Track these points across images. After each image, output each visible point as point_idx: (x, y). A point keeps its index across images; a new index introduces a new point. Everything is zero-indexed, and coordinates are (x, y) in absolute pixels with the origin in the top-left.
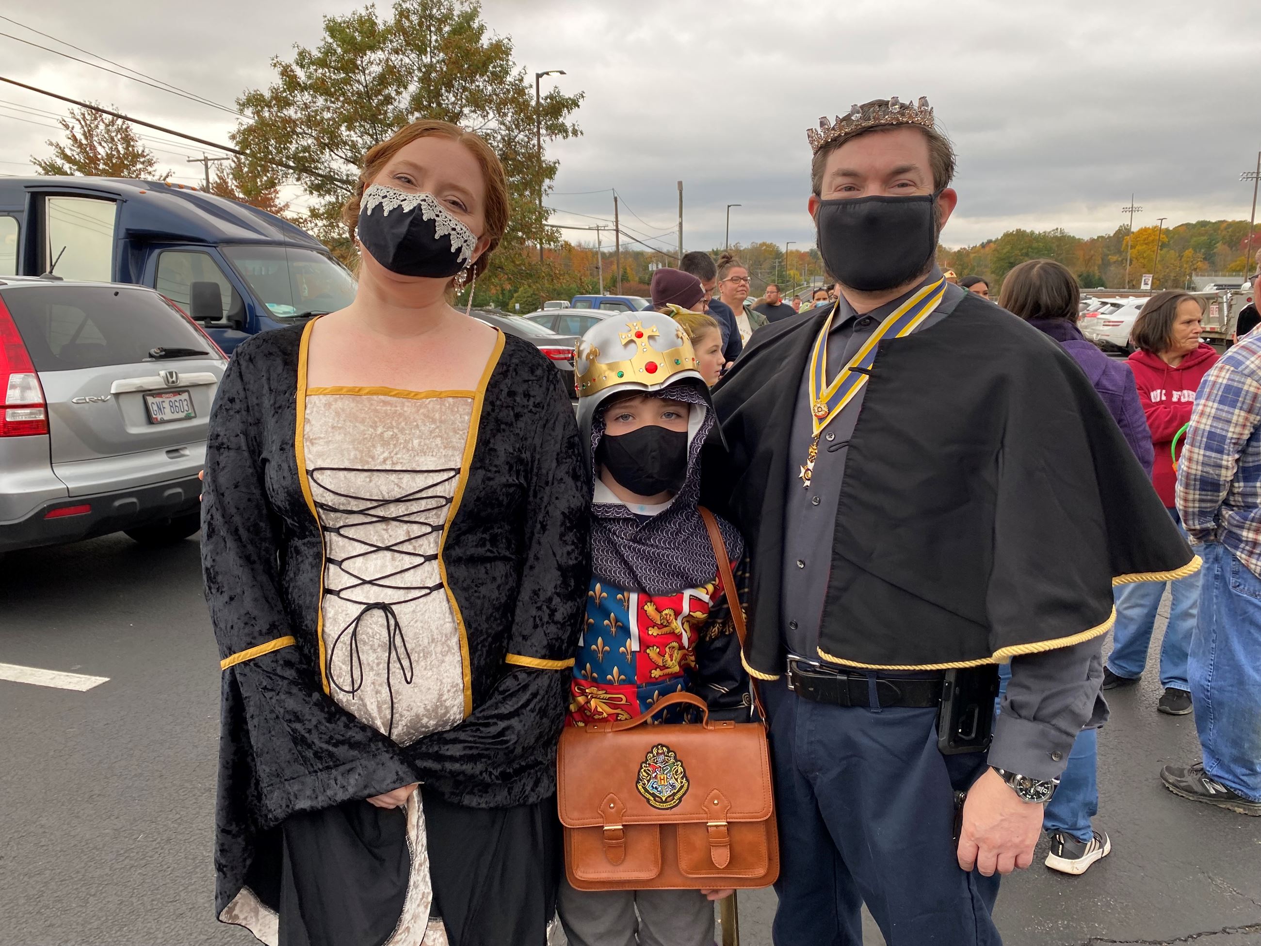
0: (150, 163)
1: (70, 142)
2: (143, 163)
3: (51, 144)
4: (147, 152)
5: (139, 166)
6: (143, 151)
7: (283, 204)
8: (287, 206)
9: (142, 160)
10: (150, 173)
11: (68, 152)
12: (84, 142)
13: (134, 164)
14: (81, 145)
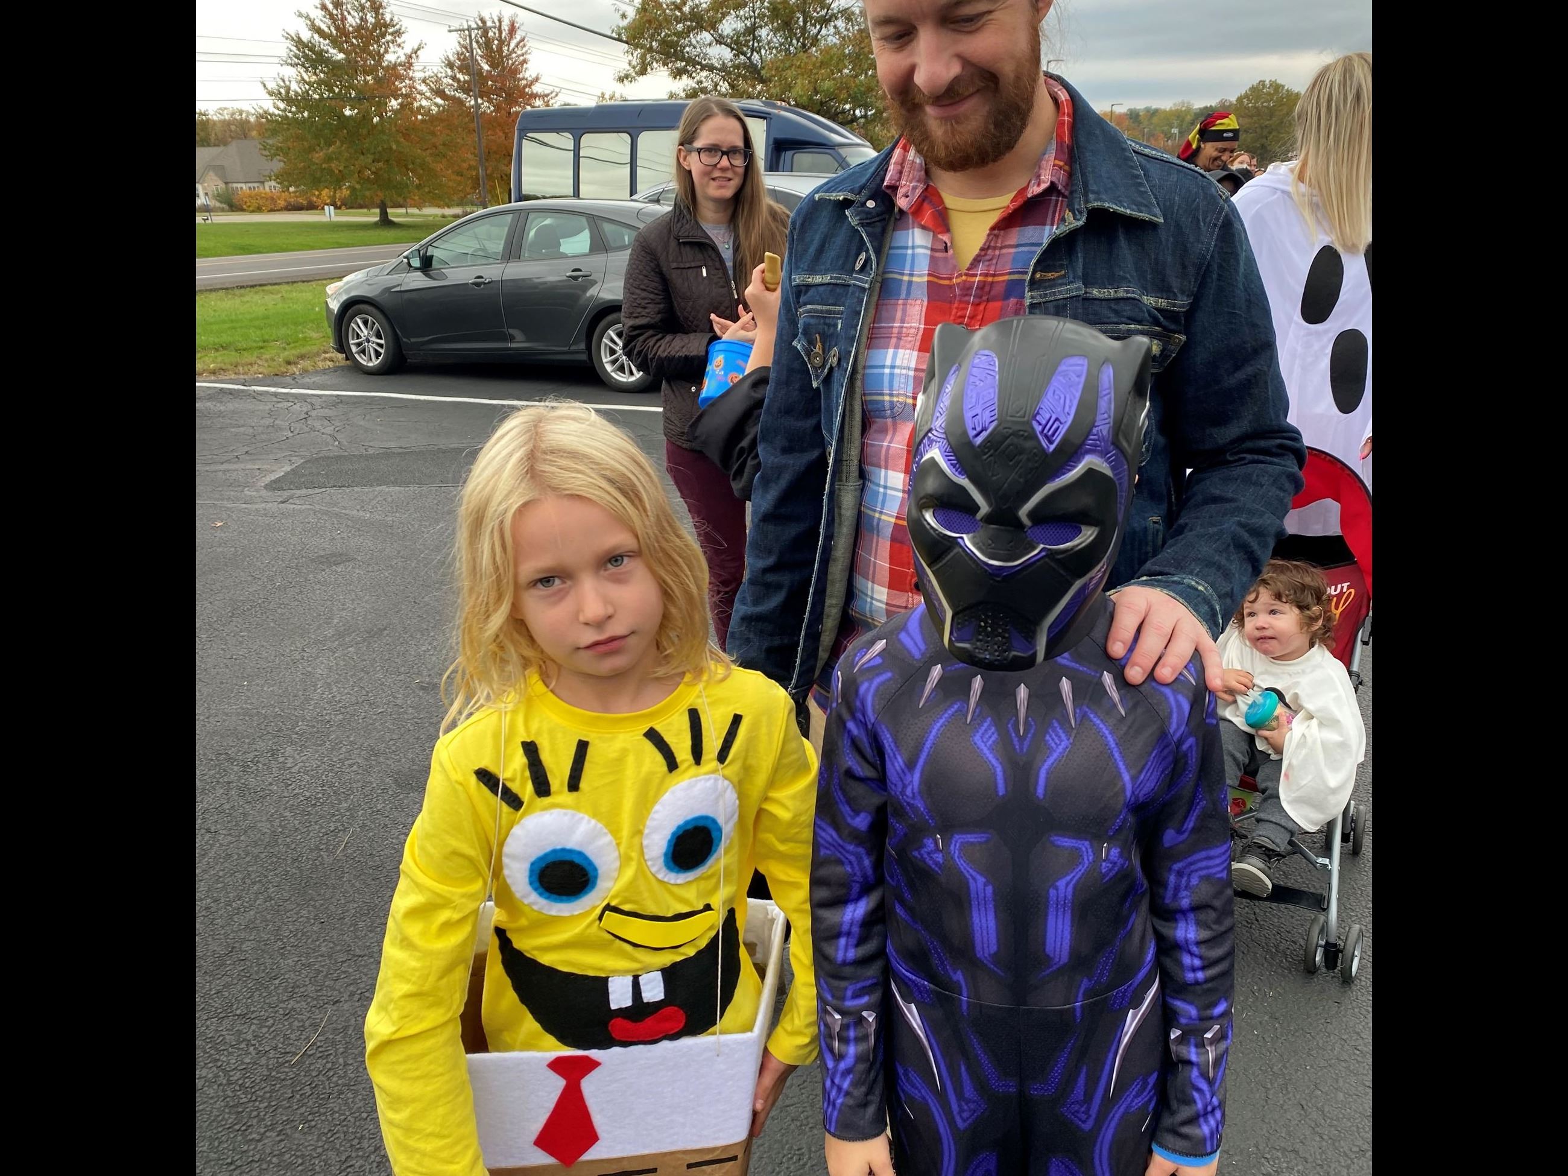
0: (398, 33)
1: (321, 13)
2: (392, 34)
3: (300, 15)
4: (396, 19)
5: (389, 38)
6: (392, 20)
7: (534, 76)
8: (537, 79)
9: (390, 30)
10: (399, 45)
11: (318, 23)
12: (335, 12)
13: (383, 35)
14: (331, 15)
